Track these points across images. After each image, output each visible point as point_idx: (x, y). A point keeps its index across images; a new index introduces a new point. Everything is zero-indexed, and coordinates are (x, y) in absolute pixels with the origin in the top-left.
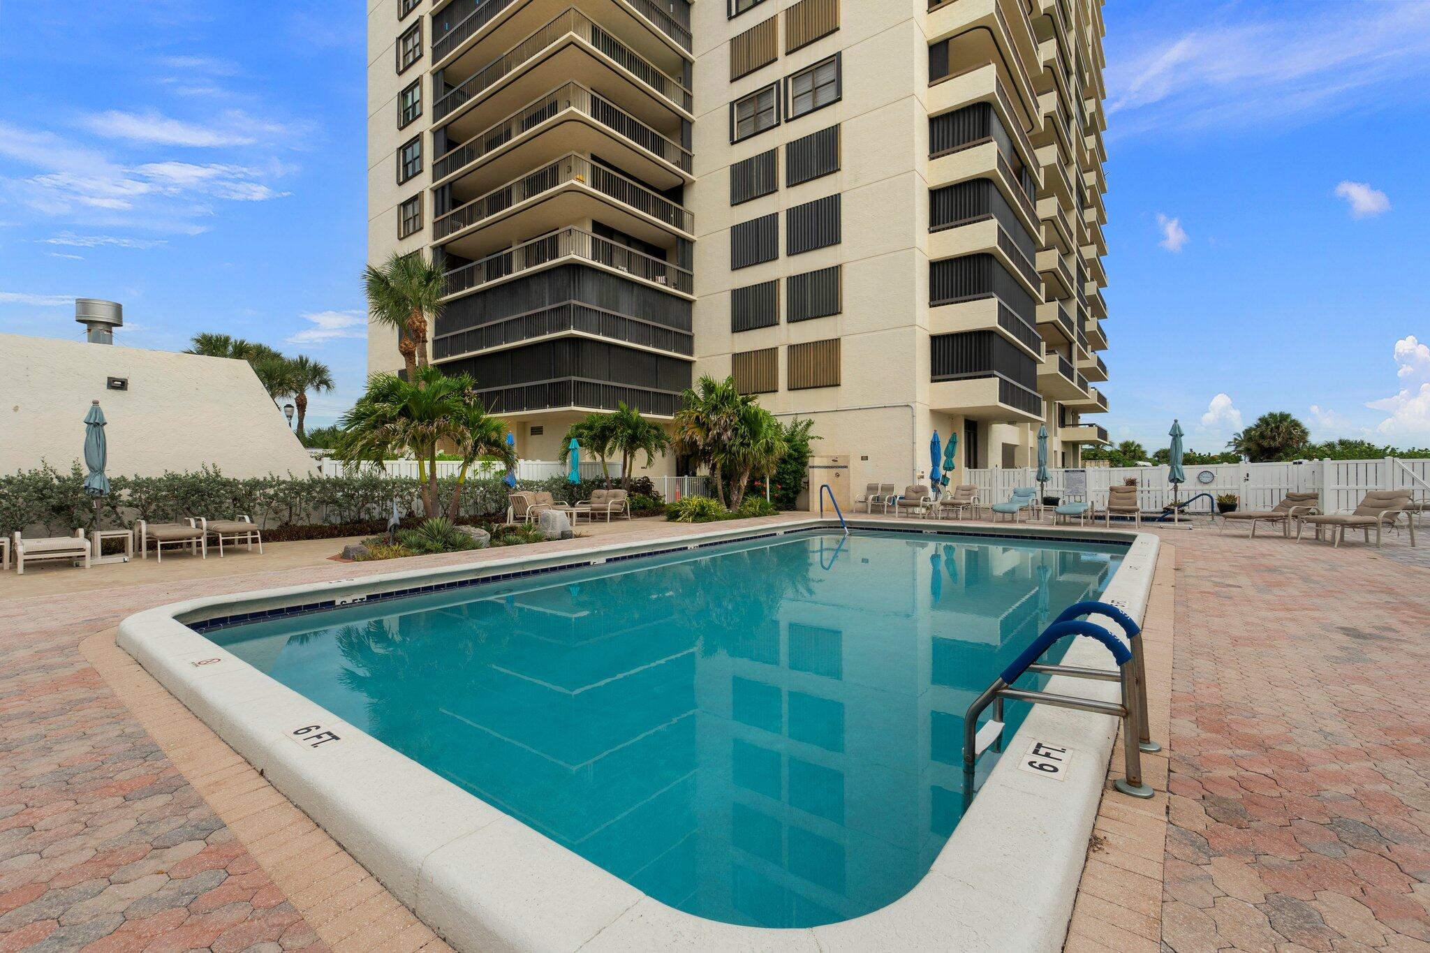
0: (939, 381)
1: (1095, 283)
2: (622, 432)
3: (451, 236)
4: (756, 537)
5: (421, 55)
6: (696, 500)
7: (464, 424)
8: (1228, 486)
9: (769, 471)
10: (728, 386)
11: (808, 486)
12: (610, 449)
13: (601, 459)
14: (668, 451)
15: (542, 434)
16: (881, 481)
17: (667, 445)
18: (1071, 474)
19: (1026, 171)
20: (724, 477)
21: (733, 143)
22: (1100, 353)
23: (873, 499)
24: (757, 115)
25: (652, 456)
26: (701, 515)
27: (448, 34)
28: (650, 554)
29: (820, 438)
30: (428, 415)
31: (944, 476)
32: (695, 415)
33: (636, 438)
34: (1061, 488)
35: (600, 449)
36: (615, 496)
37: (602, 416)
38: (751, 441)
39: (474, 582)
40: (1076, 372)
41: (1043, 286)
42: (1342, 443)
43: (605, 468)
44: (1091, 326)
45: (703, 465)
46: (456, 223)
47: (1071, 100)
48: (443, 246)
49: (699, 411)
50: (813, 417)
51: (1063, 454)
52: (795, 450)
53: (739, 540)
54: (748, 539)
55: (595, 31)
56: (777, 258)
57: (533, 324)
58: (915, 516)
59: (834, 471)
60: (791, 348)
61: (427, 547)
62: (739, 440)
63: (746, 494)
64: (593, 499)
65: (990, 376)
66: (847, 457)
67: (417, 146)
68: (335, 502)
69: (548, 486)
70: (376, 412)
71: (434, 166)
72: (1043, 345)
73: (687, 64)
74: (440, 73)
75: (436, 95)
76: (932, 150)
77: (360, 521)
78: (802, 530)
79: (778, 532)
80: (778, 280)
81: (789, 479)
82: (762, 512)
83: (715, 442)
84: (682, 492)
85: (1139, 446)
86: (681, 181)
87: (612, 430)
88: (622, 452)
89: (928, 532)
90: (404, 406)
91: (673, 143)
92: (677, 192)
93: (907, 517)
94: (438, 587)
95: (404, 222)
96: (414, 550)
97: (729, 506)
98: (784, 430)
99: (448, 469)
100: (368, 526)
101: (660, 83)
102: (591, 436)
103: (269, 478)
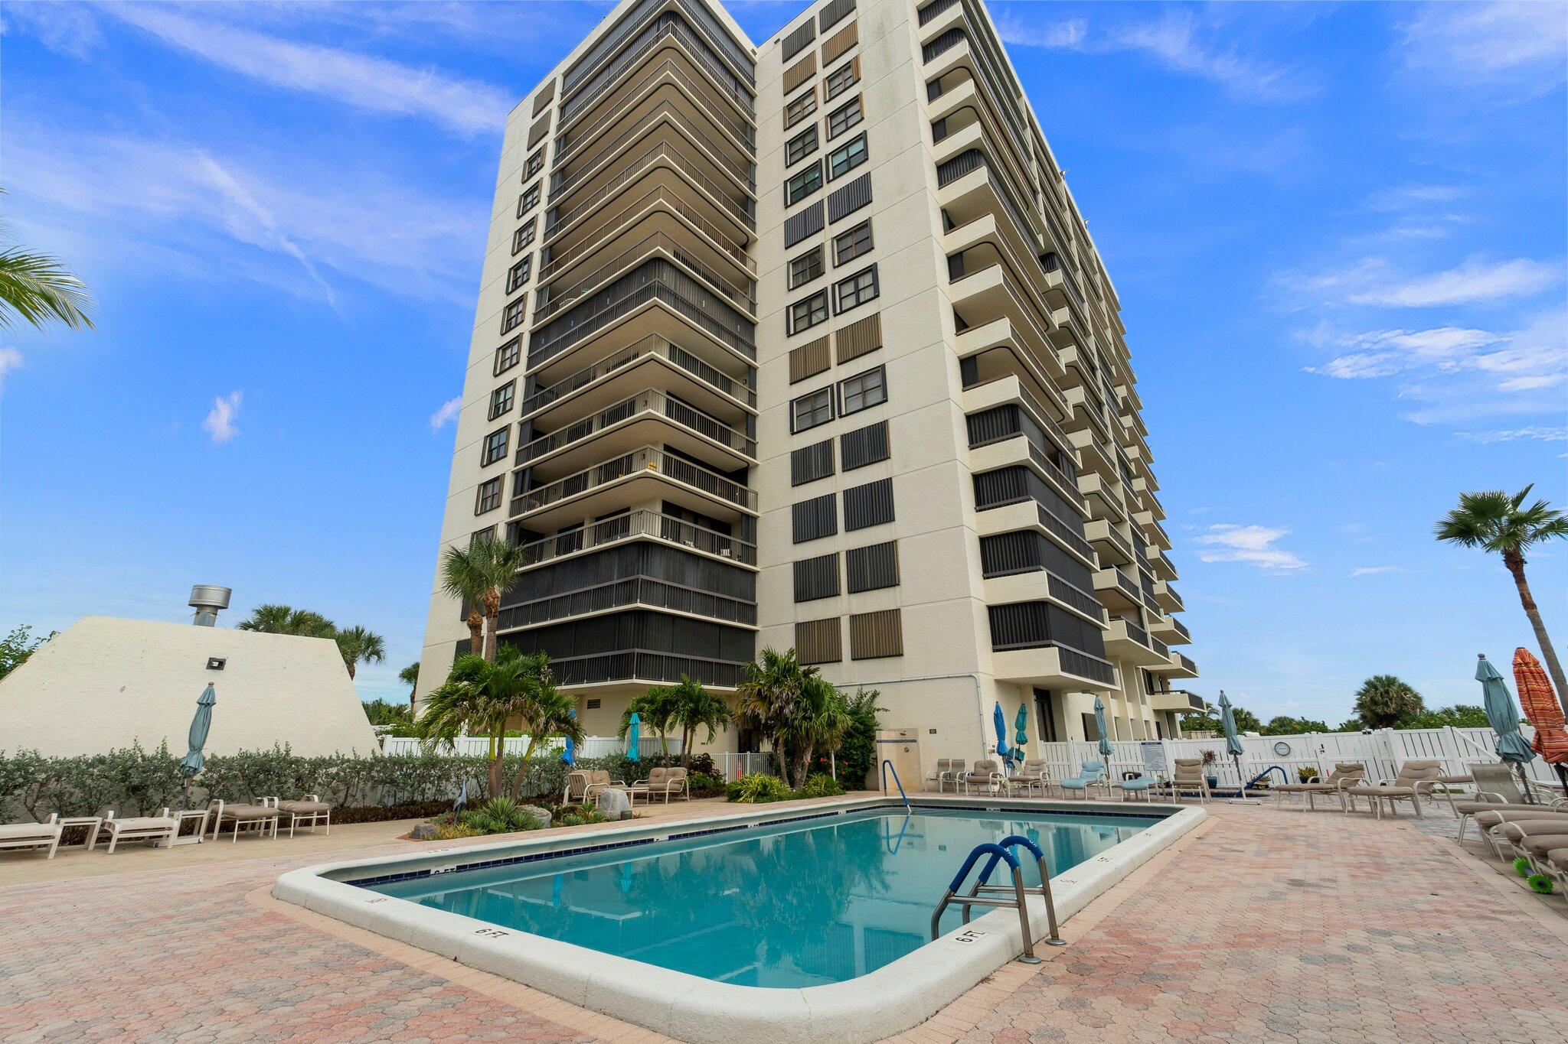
0: (1001, 650)
1: (1156, 547)
2: (684, 706)
3: (526, 513)
4: (817, 816)
5: (518, 363)
6: (758, 779)
7: (540, 702)
8: (1306, 759)
9: (833, 747)
10: (790, 659)
11: (877, 762)
12: (671, 723)
13: (660, 735)
14: (729, 726)
15: (599, 707)
16: (952, 756)
17: (729, 718)
18: (1149, 747)
19: (1062, 455)
20: (787, 753)
21: (793, 434)
22: (1177, 615)
23: (945, 776)
24: (814, 411)
25: (714, 731)
26: (763, 795)
27: (543, 348)
28: (711, 832)
29: (886, 710)
30: (505, 694)
31: (1018, 750)
32: (757, 688)
33: (697, 712)
34: (1140, 762)
35: (661, 724)
36: (674, 775)
37: (663, 689)
38: (814, 715)
39: (548, 856)
40: (1149, 636)
41: (1096, 555)
42: (1459, 709)
43: (664, 745)
44: (1160, 588)
45: (766, 740)
46: (533, 501)
47: (1100, 390)
48: (517, 522)
49: (761, 684)
50: (878, 688)
51: (1158, 724)
52: (861, 723)
53: (799, 819)
54: (808, 818)
55: (672, 348)
56: (836, 533)
57: (601, 597)
58: (987, 793)
59: (903, 745)
60: (854, 618)
61: (491, 827)
62: (801, 714)
63: (810, 771)
64: (651, 778)
65: (1049, 646)
66: (915, 731)
67: (504, 435)
68: (393, 782)
69: (603, 765)
70: (458, 690)
71: (518, 452)
72: (1105, 611)
73: (751, 371)
74: (533, 377)
75: (526, 395)
76: (971, 441)
77: (413, 803)
78: (865, 809)
79: (839, 811)
80: (838, 553)
81: (856, 755)
82: (828, 792)
83: (778, 715)
84: (744, 770)
85: (1248, 713)
86: (746, 465)
87: (673, 703)
88: (683, 728)
89: (992, 809)
90: (486, 686)
91: (739, 434)
92: (742, 474)
93: (979, 795)
94: (518, 860)
95: (482, 500)
96: (479, 830)
97: (792, 785)
98: (849, 702)
99: (517, 745)
100: (422, 808)
101: (727, 386)
102: (652, 710)
103: (334, 757)
